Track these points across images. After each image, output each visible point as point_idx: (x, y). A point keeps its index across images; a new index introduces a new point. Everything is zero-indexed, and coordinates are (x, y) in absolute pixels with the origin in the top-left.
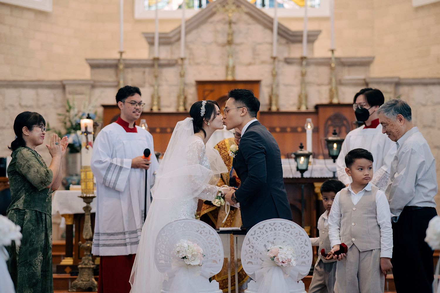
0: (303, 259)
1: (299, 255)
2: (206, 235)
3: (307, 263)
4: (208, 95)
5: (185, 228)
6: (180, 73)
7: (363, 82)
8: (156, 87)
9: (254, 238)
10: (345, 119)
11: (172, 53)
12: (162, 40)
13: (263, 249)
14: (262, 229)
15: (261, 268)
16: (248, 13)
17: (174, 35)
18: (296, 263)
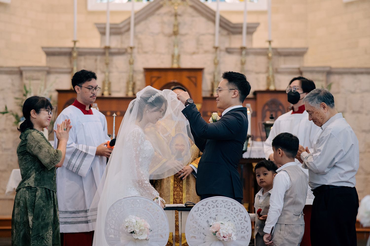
0: (243, 234)
1: (239, 231)
2: (153, 211)
3: (246, 237)
4: (155, 81)
5: (133, 205)
6: (130, 61)
7: (297, 70)
8: (107, 74)
9: (197, 214)
10: (281, 104)
11: (122, 42)
12: (113, 31)
13: (206, 225)
14: (205, 206)
15: (204, 242)
16: (192, 7)
17: (124, 26)
18: (236, 237)
